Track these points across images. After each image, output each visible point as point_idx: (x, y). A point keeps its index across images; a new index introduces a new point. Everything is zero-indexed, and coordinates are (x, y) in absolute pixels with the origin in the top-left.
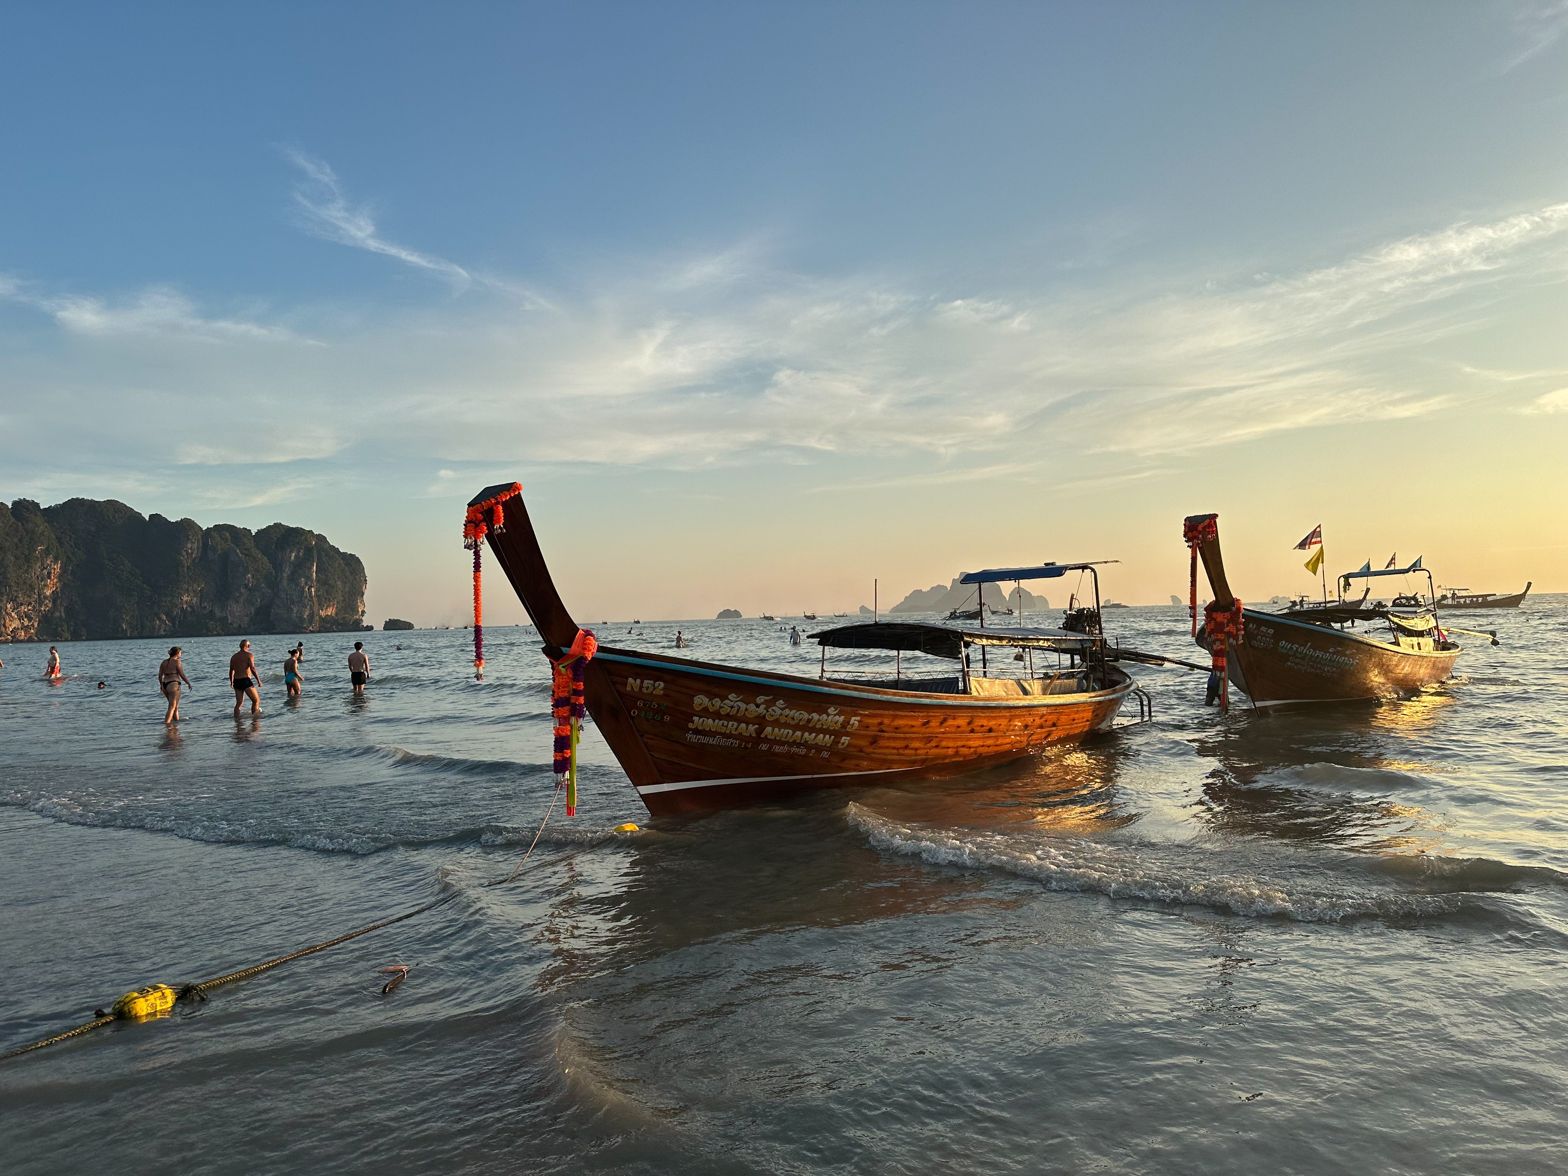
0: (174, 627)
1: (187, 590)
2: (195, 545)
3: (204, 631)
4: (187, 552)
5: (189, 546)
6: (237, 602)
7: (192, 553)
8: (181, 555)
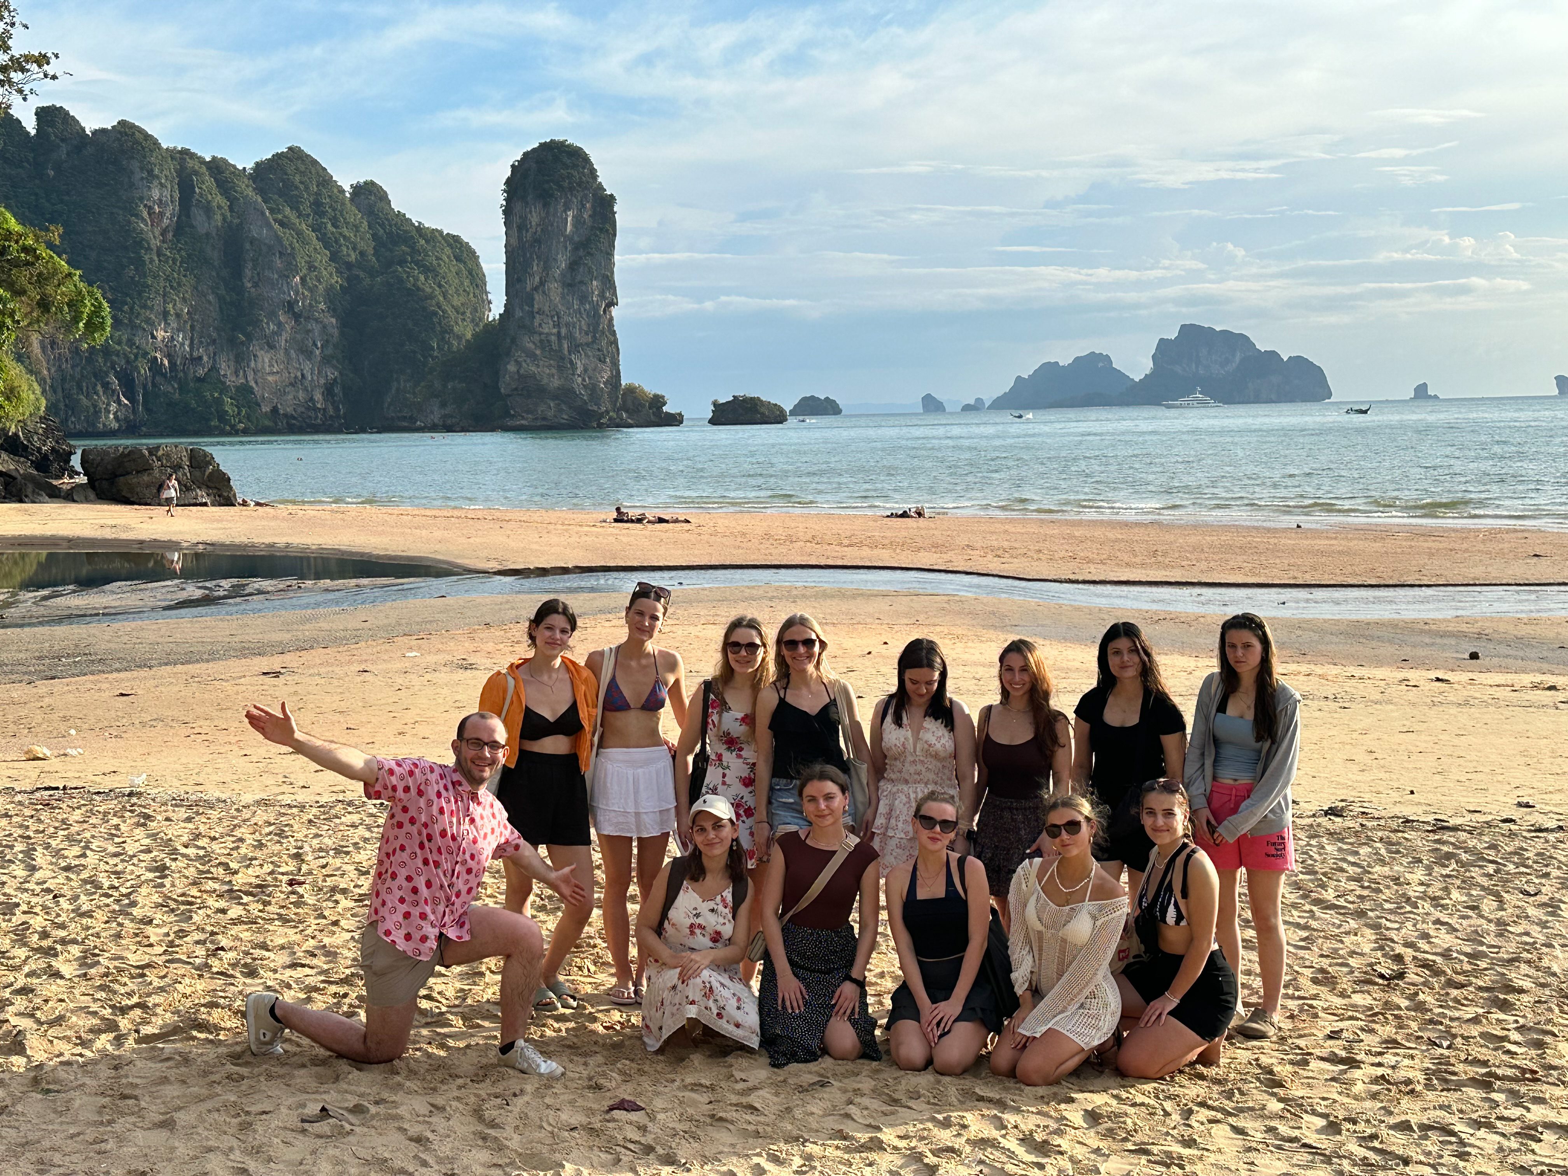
0: (134, 411)
1: (165, 314)
2: (167, 193)
3: (215, 423)
4: (150, 208)
5: (156, 194)
6: (271, 347)
7: (162, 214)
8: (138, 216)
